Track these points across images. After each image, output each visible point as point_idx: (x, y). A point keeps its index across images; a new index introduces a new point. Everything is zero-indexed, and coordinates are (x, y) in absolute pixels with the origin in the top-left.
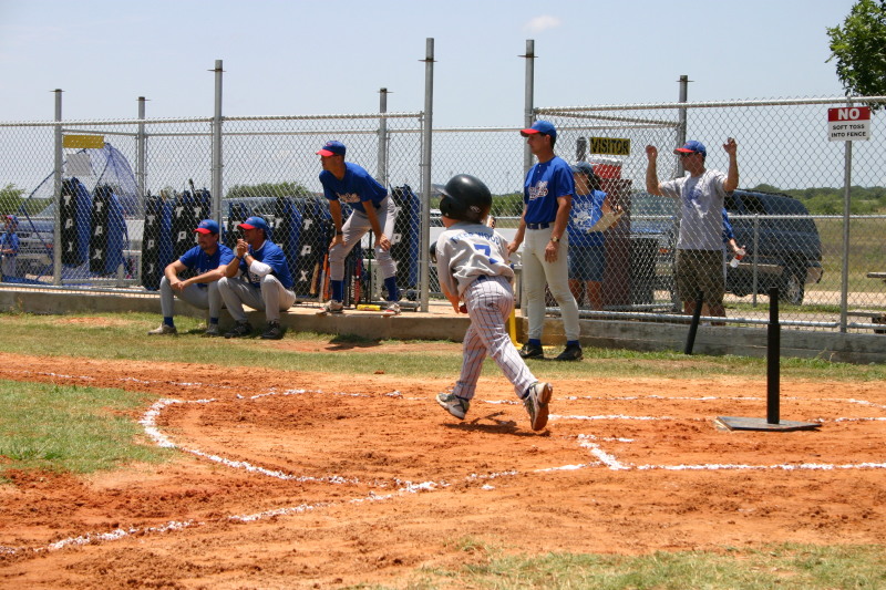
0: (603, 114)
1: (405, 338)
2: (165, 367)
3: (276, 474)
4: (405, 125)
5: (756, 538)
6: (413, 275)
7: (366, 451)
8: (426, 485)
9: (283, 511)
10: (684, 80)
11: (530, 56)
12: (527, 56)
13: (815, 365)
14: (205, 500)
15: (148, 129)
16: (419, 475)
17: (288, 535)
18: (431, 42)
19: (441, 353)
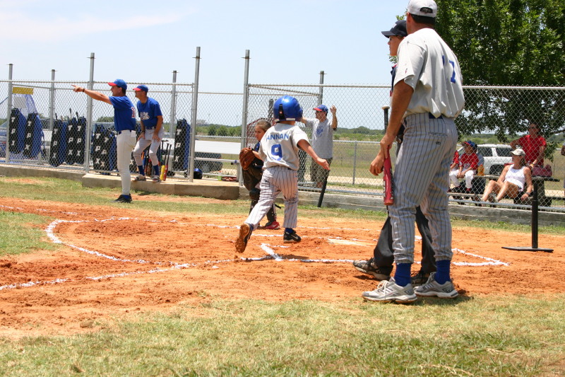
0: (282, 88)
1: (181, 195)
2: (60, 204)
3: (112, 258)
4: (185, 89)
5: (342, 294)
6: (186, 164)
7: (157, 248)
8: (185, 265)
9: (113, 275)
10: (322, 73)
11: (247, 58)
12: (246, 58)
13: (380, 215)
14: (75, 269)
15: (56, 86)
16: (182, 260)
17: (115, 287)
18: (199, 49)
19: (198, 203)
